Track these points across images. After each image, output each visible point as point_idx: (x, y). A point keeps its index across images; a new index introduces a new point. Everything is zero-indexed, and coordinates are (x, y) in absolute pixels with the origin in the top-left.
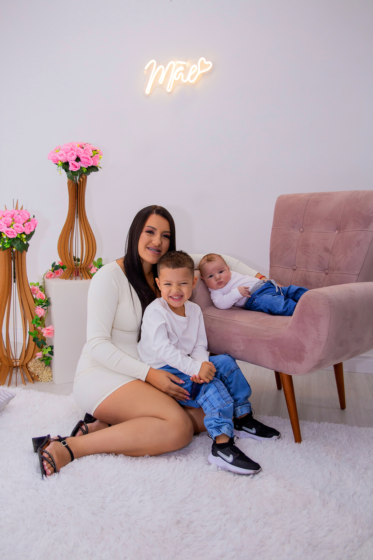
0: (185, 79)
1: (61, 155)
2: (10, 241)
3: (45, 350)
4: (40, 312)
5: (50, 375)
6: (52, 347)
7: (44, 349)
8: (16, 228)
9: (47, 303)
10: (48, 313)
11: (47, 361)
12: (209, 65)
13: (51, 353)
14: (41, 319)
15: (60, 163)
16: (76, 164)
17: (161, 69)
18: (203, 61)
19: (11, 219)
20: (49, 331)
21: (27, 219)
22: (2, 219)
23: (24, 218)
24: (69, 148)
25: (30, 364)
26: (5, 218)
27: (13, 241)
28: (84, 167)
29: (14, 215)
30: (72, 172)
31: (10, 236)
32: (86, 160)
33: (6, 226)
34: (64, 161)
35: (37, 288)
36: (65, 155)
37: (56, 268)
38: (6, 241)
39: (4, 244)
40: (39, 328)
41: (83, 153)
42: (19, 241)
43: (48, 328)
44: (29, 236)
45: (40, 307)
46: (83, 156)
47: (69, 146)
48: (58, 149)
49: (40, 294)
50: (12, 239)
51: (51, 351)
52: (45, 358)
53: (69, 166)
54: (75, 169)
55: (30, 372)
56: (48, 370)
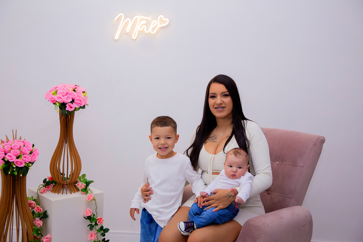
0: (147, 30)
1: (59, 98)
2: (18, 169)
4: (39, 223)
8: (24, 159)
9: (44, 216)
10: (45, 224)
12: (166, 21)
14: (40, 229)
15: (58, 104)
16: (71, 104)
17: (128, 21)
18: (161, 18)
20: (48, 239)
21: (31, 149)
22: (11, 151)
23: (29, 148)
24: (65, 92)
26: (13, 151)
28: (77, 107)
29: (20, 147)
30: (67, 111)
31: (19, 166)
32: (79, 102)
33: (15, 157)
34: (62, 102)
35: (33, 202)
36: (63, 98)
37: (47, 184)
38: (15, 169)
39: (13, 171)
40: (38, 237)
41: (76, 96)
42: (25, 168)
43: (47, 237)
44: (32, 163)
45: (38, 219)
46: (77, 98)
47: (64, 89)
48: (54, 92)
49: (38, 208)
50: (20, 168)
53: (66, 107)
54: (71, 110)
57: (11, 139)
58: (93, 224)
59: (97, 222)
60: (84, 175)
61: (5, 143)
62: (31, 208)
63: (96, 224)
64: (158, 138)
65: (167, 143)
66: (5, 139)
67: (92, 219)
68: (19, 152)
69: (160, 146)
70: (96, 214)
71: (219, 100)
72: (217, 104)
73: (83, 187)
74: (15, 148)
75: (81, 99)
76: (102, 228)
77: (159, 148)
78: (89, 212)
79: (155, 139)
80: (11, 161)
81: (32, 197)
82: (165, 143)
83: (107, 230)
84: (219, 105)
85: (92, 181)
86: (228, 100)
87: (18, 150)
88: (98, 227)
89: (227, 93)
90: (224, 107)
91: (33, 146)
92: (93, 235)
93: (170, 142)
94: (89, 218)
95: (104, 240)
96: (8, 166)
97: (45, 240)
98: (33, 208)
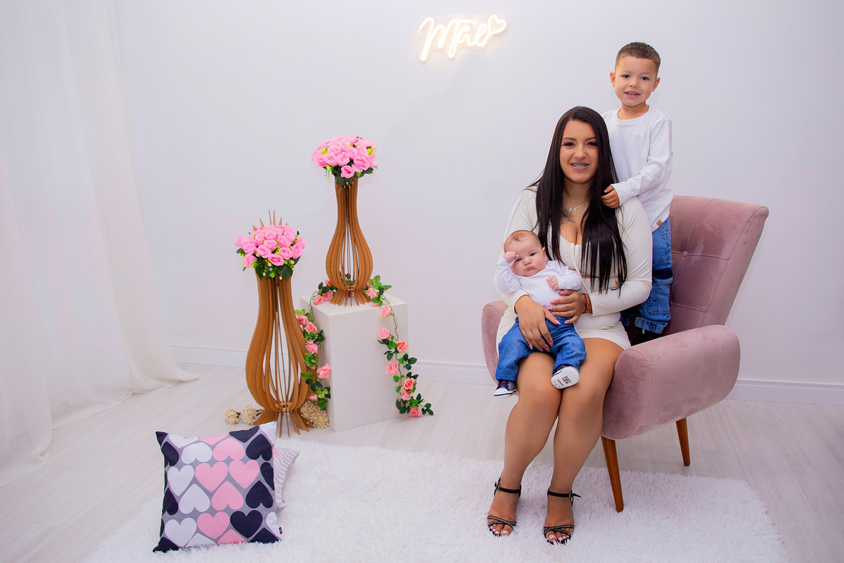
1: (331, 158)
2: (275, 269)
3: (320, 392)
4: (313, 347)
5: (326, 420)
6: (329, 389)
7: (318, 392)
8: (283, 254)
9: (320, 338)
10: (321, 349)
11: (323, 404)
13: (328, 396)
14: (314, 357)
15: (328, 167)
16: (348, 168)
19: (275, 243)
20: (326, 372)
21: (293, 239)
22: (264, 243)
23: (291, 238)
24: (339, 148)
25: (303, 410)
26: (267, 241)
27: (278, 269)
28: (359, 171)
29: (277, 236)
30: (344, 178)
31: (276, 264)
32: (361, 163)
33: (270, 252)
34: (335, 164)
35: (305, 318)
36: (335, 158)
37: (324, 290)
38: (271, 269)
39: (269, 273)
40: (313, 368)
41: (356, 154)
42: (286, 267)
43: (324, 368)
44: (296, 260)
45: (311, 342)
46: (357, 158)
47: (338, 145)
48: (324, 149)
49: (311, 325)
50: (279, 267)
51: (327, 393)
52: (321, 402)
53: (341, 172)
54: (348, 176)
55: (302, 418)
56: (324, 415)
57: (267, 224)
58: (393, 350)
59: (398, 348)
60: (377, 278)
61: (258, 230)
62: (301, 326)
63: (397, 352)
66: (258, 225)
67: (390, 343)
70: (396, 336)
71: (579, 151)
72: (576, 158)
73: (376, 295)
74: (270, 238)
75: (364, 158)
76: (405, 357)
78: (384, 334)
80: (264, 257)
81: (304, 310)
83: (413, 361)
84: (579, 160)
85: (389, 287)
86: (593, 152)
87: (274, 241)
88: (400, 356)
89: (594, 140)
90: (588, 165)
91: (298, 233)
92: (393, 367)
94: (385, 342)
95: (409, 375)
96: (261, 264)
97: (321, 373)
98: (305, 326)
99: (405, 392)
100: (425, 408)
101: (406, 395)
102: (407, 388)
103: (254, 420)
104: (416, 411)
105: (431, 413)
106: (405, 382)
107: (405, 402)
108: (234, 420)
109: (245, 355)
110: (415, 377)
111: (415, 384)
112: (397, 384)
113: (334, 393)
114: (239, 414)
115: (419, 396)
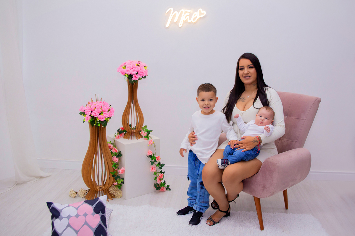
1: (128, 71)
2: (100, 122)
3: (119, 181)
4: (116, 159)
5: (121, 194)
6: (123, 179)
8: (105, 115)
9: (119, 155)
10: (120, 160)
11: (120, 187)
13: (123, 183)
14: (117, 164)
15: (127, 75)
16: (136, 75)
20: (123, 171)
21: (109, 108)
22: (95, 110)
23: (107, 108)
24: (132, 66)
25: (110, 190)
26: (97, 109)
28: (141, 77)
29: (101, 107)
30: (134, 80)
31: (101, 120)
32: (142, 73)
33: (98, 114)
34: (130, 74)
35: (111, 145)
36: (130, 71)
37: (120, 132)
38: (98, 122)
39: (97, 124)
40: (116, 169)
41: (139, 69)
42: (105, 121)
43: (122, 169)
44: (110, 118)
45: (115, 157)
46: (140, 71)
47: (131, 65)
48: (124, 66)
49: (115, 149)
50: (102, 121)
51: (122, 181)
52: (119, 186)
53: (133, 77)
54: (136, 79)
55: (110, 194)
56: (120, 192)
58: (154, 160)
59: (156, 159)
60: (146, 126)
61: (91, 104)
62: (110, 149)
63: (155, 161)
64: (203, 100)
65: (209, 104)
66: (90, 101)
67: (152, 157)
68: (100, 110)
69: (205, 106)
70: (155, 154)
71: (246, 71)
72: (245, 74)
73: (146, 135)
74: (98, 107)
75: (143, 71)
76: (159, 163)
77: (204, 107)
78: (150, 153)
79: (201, 100)
80: (95, 117)
81: (111, 142)
82: (208, 104)
83: (163, 165)
84: (246, 75)
85: (152, 131)
86: (253, 70)
87: (100, 109)
88: (157, 163)
89: (252, 66)
90: (250, 76)
91: (110, 105)
92: (153, 168)
93: (212, 103)
94: (150, 156)
95: (161, 172)
96: (94, 120)
97: (120, 171)
98: (111, 149)
99: (159, 180)
100: (167, 187)
101: (159, 181)
102: (160, 178)
103: (85, 195)
104: (163, 189)
105: (170, 189)
106: (159, 175)
107: (158, 185)
108: (74, 195)
109: (82, 164)
110: (164, 173)
111: (163, 176)
112: (155, 176)
113: (126, 181)
114: (77, 192)
115: (165, 182)
